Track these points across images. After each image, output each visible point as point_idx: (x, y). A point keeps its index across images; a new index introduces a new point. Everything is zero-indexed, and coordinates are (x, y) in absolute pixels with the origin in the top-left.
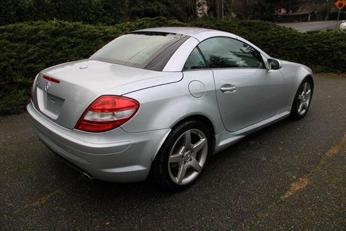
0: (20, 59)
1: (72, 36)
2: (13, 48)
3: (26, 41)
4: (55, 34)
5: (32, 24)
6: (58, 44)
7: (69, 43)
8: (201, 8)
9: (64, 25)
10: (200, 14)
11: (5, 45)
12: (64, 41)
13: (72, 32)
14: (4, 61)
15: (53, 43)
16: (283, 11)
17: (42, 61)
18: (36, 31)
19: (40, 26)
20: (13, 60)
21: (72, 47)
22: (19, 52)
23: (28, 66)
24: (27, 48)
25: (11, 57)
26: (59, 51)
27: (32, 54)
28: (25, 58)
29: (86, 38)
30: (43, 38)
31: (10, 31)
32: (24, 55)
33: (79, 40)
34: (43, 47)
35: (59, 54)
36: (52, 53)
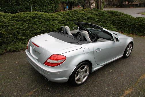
0: (20, 29)
1: (40, 19)
2: (18, 24)
3: (22, 21)
4: (34, 18)
5: (24, 13)
6: (34, 22)
7: (39, 22)
8: (92, 5)
9: (37, 14)
10: (92, 7)
11: (15, 23)
12: (37, 21)
13: (40, 17)
14: (14, 30)
16: (127, 3)
17: (29, 29)
18: (26, 17)
19: (28, 15)
20: (17, 30)
21: (40, 24)
22: (20, 26)
23: (23, 32)
24: (23, 24)
25: (17, 28)
26: (35, 25)
27: (25, 27)
29: (46, 20)
30: (29, 20)
31: (16, 17)
32: (22, 27)
33: (43, 21)
34: (29, 24)
35: (35, 27)
36: (32, 26)
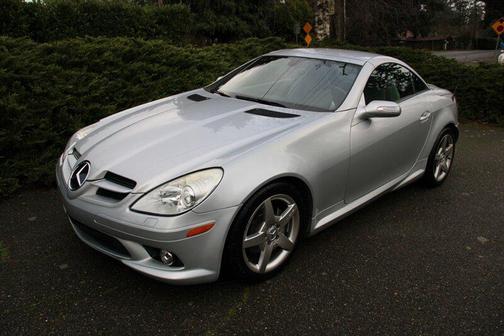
0: (79, 95)
1: (153, 61)
2: (67, 79)
3: (85, 68)
4: (130, 57)
5: (90, 41)
6: (133, 73)
7: (149, 72)
8: (322, 26)
9: (140, 45)
10: (321, 35)
11: (56, 72)
12: (142, 68)
13: (154, 56)
14: (55, 98)
15: (126, 72)
17: (111, 99)
18: (100, 52)
19: (104, 45)
20: (69, 97)
21: (154, 79)
22: (76, 84)
23: (91, 107)
24: (89, 79)
25: (66, 92)
26: (135, 85)
27: (96, 88)
28: (86, 93)
29: (176, 65)
30: (111, 64)
31: (61, 51)
32: (85, 90)
33: (164, 68)
34: (112, 77)
35: (136, 89)
36: (124, 87)
